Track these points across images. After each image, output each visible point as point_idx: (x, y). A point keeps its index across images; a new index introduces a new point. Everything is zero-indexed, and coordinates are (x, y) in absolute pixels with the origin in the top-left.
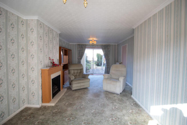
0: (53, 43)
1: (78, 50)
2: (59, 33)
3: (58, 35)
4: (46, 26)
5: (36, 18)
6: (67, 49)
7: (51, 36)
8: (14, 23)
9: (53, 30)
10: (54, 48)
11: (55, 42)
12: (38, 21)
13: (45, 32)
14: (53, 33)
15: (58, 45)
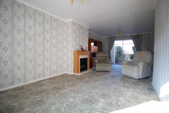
0: (83, 35)
1: (108, 43)
2: (89, 28)
3: (88, 30)
4: (78, 24)
5: (71, 20)
6: (97, 41)
7: (81, 31)
8: (49, 21)
9: (83, 27)
10: (84, 39)
11: (84, 35)
12: (72, 21)
13: (77, 28)
14: (83, 29)
15: (87, 37)
